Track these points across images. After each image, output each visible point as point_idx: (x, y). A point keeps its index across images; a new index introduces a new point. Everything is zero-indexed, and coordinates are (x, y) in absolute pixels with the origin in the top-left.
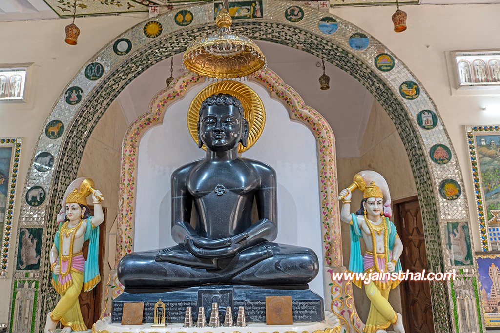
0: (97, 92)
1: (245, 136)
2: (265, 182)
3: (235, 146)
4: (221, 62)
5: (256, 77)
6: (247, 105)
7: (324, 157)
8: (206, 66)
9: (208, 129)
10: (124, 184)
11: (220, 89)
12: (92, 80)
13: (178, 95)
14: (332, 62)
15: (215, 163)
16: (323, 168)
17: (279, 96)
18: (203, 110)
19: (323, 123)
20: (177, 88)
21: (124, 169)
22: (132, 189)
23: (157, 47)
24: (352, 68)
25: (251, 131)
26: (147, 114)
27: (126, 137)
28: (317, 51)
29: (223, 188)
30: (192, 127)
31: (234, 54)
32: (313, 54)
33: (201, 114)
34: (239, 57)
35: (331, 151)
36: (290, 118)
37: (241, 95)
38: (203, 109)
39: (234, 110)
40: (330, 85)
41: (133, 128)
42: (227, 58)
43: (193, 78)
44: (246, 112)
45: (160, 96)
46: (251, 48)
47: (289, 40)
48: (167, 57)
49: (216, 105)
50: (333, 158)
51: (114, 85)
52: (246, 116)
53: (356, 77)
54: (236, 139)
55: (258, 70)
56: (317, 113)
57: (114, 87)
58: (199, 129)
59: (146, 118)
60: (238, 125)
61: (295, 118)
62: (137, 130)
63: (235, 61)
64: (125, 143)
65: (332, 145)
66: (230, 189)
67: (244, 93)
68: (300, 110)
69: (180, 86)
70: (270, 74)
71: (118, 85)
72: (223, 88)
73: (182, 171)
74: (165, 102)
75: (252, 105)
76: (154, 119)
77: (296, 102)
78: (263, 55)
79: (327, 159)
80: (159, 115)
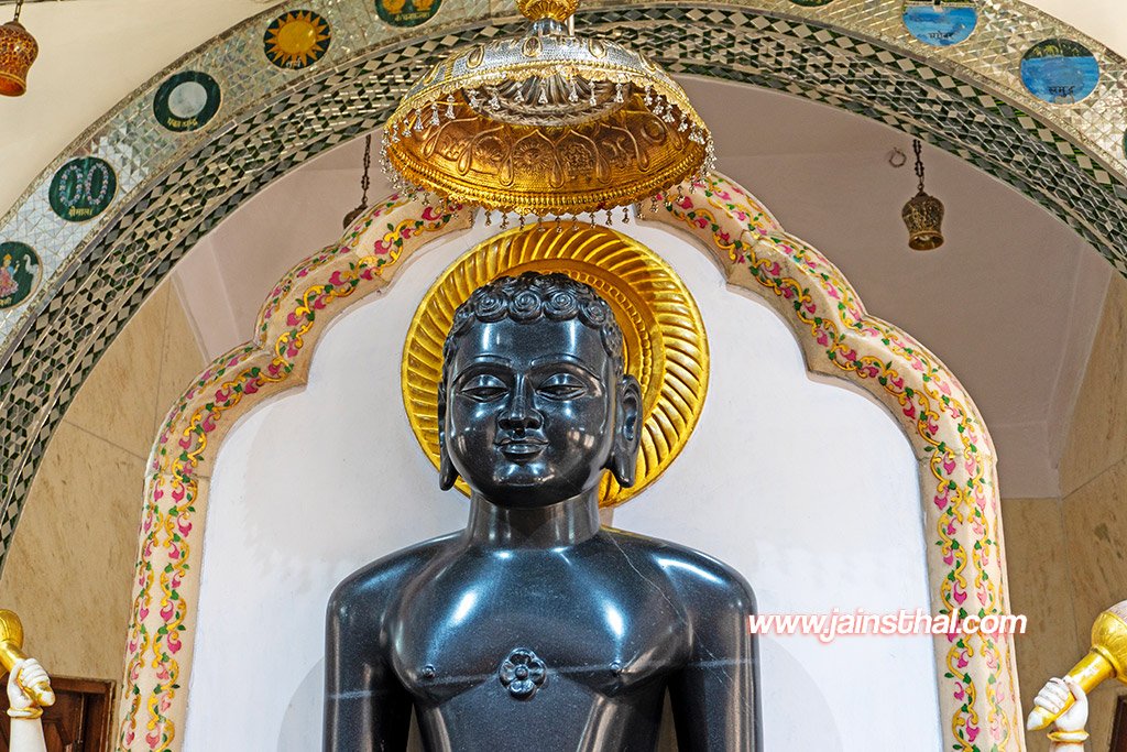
0: (90, 262)
1: (626, 445)
2: (711, 639)
3: (588, 485)
4: (535, 151)
5: (670, 209)
6: (636, 317)
7: (951, 530)
8: (476, 166)
9: (480, 414)
10: (143, 631)
11: (530, 253)
12: (75, 219)
13: (368, 276)
14: (955, 150)
15: (505, 555)
16: (951, 577)
17: (763, 281)
18: (462, 340)
19: (945, 388)
20: (363, 251)
21: (148, 566)
22: (176, 647)
23: (312, 101)
24: (1034, 168)
25: (650, 421)
26: (247, 350)
27: (164, 439)
28: (896, 109)
29: (533, 665)
30: (420, 401)
31: (585, 119)
32: (881, 120)
33: (450, 356)
34: (604, 132)
35: (982, 503)
36: (809, 369)
37: (612, 279)
38: (458, 335)
39: (582, 339)
40: (944, 234)
41: (192, 405)
42: (557, 134)
43: (428, 210)
44: (631, 344)
45: (299, 282)
46: (654, 95)
47: (789, 70)
48: (345, 134)
49: (509, 321)
50: (991, 536)
51: (152, 235)
52: (632, 359)
53: (1049, 203)
54: (590, 455)
55: (678, 181)
56: (916, 346)
57: (153, 244)
58: (442, 411)
59: (241, 364)
60: (600, 399)
61: (830, 367)
62: (206, 412)
63: (589, 146)
64: (156, 465)
65: (987, 479)
66: (565, 670)
67: (623, 270)
68: (851, 335)
69: (378, 244)
70: (726, 196)
71: (169, 236)
72: (542, 251)
73: (373, 582)
74: (319, 305)
75: (657, 317)
76: (274, 369)
77: (832, 303)
78: (697, 121)
79: (968, 536)
80: (293, 353)
